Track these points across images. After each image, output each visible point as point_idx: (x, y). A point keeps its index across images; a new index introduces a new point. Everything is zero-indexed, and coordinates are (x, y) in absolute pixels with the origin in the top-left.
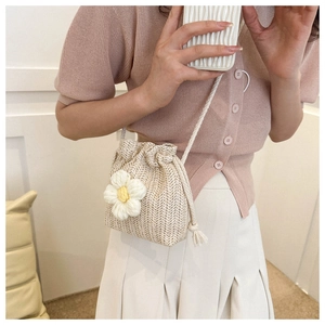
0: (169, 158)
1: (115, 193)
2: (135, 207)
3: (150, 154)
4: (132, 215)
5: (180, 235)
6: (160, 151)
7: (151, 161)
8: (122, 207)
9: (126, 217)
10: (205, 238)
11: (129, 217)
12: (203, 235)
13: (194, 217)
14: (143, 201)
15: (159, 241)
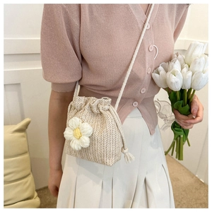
0: (107, 107)
1: (72, 132)
2: (86, 141)
3: (94, 105)
4: (84, 147)
5: (117, 158)
6: (100, 103)
7: (95, 110)
8: (77, 142)
9: (80, 148)
10: (133, 158)
11: (82, 148)
12: (131, 156)
13: (125, 144)
14: (91, 138)
15: (103, 163)
